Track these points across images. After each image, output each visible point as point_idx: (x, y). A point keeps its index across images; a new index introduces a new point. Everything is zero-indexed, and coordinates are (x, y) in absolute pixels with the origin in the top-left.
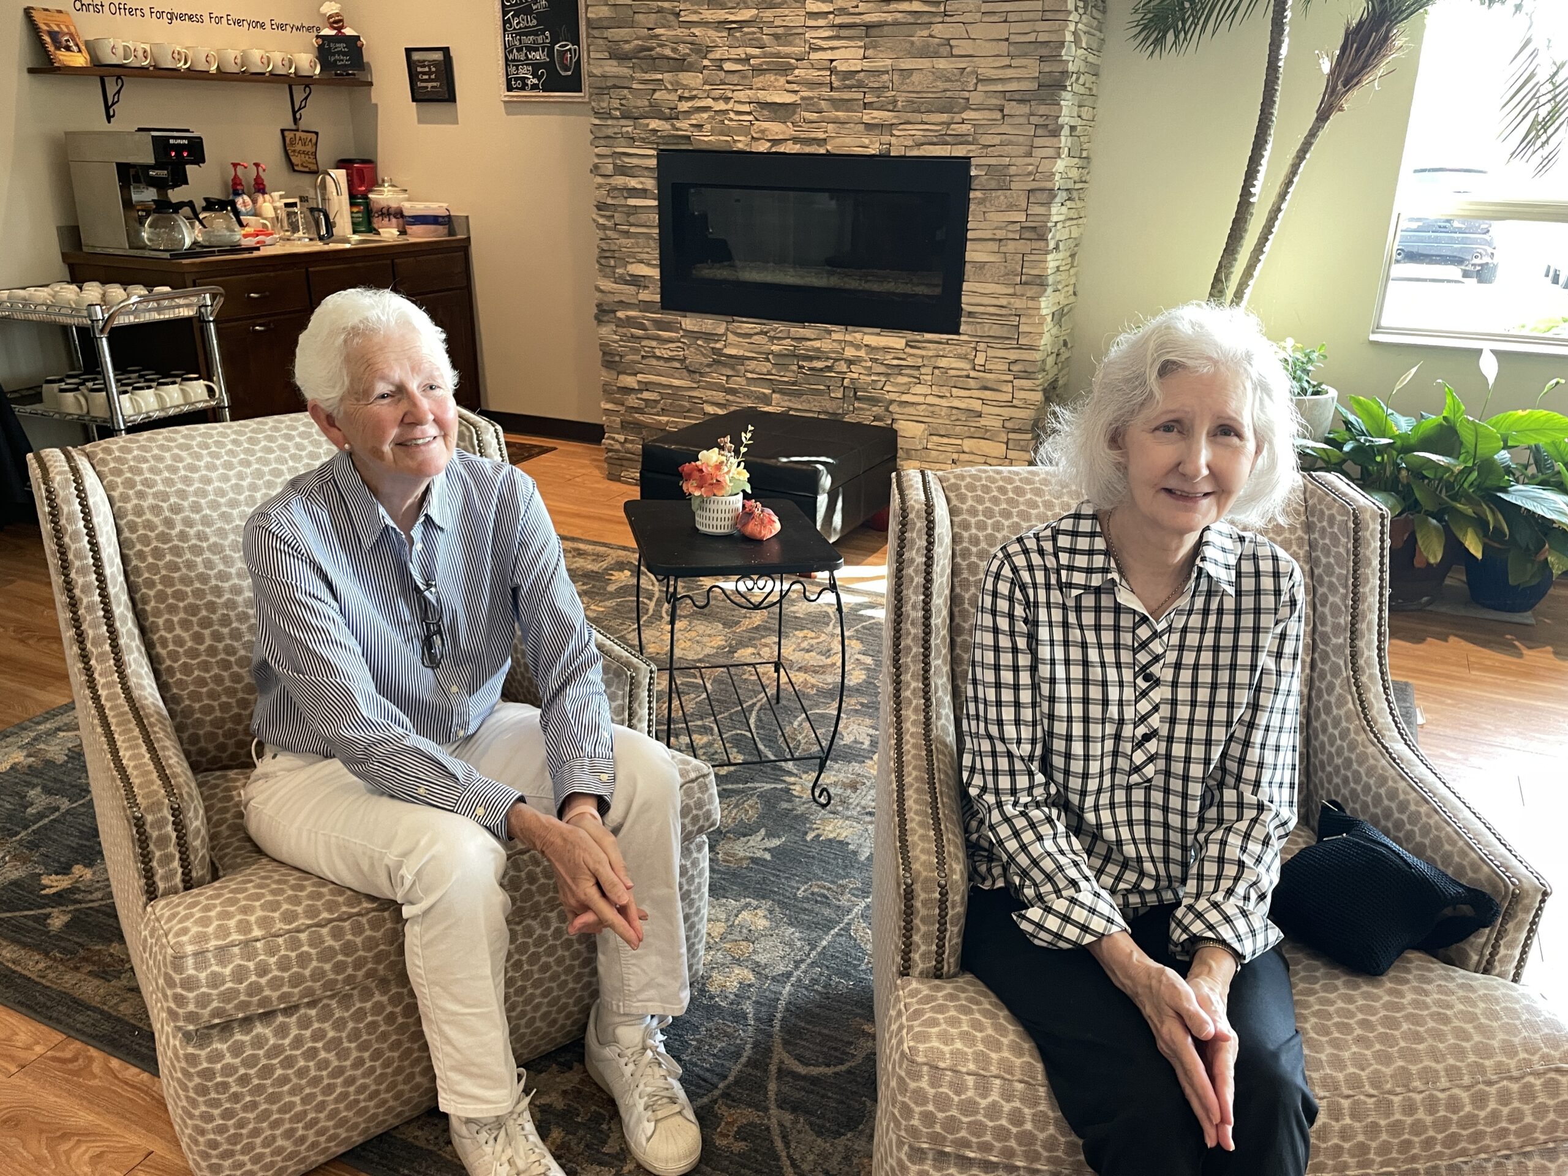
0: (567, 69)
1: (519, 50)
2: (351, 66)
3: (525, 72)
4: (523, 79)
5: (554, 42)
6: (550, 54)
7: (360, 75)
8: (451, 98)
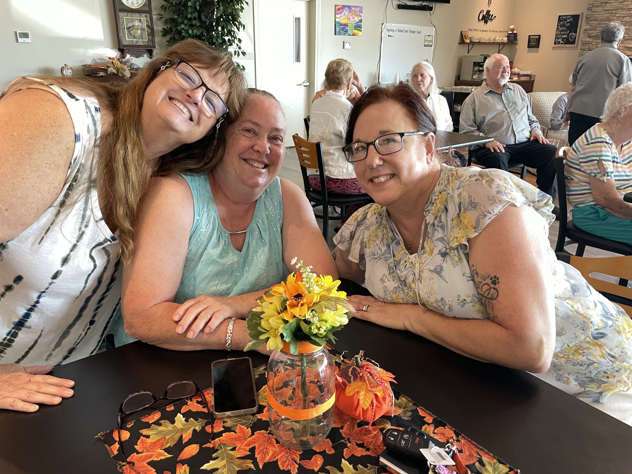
0: (571, 39)
1: (560, 35)
2: (514, 40)
3: (560, 40)
4: (559, 42)
5: (570, 33)
6: (568, 36)
7: (515, 42)
8: (538, 47)
